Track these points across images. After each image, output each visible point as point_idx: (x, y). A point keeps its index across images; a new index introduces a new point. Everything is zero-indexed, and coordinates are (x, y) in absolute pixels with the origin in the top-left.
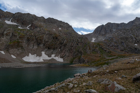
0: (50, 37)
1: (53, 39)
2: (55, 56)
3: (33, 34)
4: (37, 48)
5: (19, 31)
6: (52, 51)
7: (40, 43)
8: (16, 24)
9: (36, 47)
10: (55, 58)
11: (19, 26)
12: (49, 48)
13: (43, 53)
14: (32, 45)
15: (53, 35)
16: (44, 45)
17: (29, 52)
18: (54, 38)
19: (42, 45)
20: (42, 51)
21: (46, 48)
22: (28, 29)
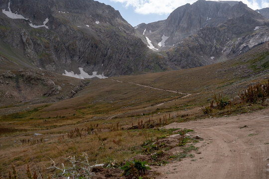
0: (86, 44)
1: (91, 48)
2: (98, 74)
3: (59, 39)
4: (71, 62)
5: (38, 35)
6: (92, 66)
7: (74, 55)
8: (24, 18)
9: (69, 61)
10: (97, 76)
11: (28, 21)
12: (88, 63)
13: (81, 69)
14: (64, 58)
15: (91, 41)
16: (79, 58)
17: (64, 69)
18: (92, 46)
19: (76, 58)
20: (79, 67)
21: (84, 62)
22: (47, 27)
